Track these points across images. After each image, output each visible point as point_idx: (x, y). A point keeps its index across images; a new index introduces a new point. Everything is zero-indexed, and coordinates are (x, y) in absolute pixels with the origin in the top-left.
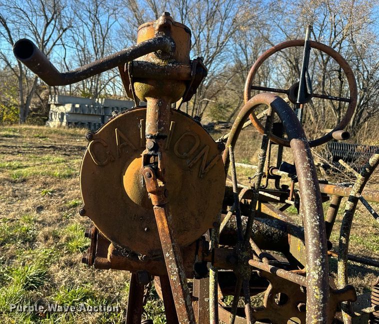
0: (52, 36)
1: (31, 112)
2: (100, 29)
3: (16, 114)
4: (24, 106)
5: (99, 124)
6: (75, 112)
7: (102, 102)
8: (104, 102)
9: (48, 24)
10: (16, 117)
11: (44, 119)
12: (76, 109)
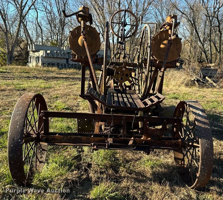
1: (15, 57)
3: (4, 59)
4: (10, 53)
5: (65, 64)
6: (47, 56)
7: (66, 49)
10: (4, 61)
11: (25, 62)
12: (48, 54)
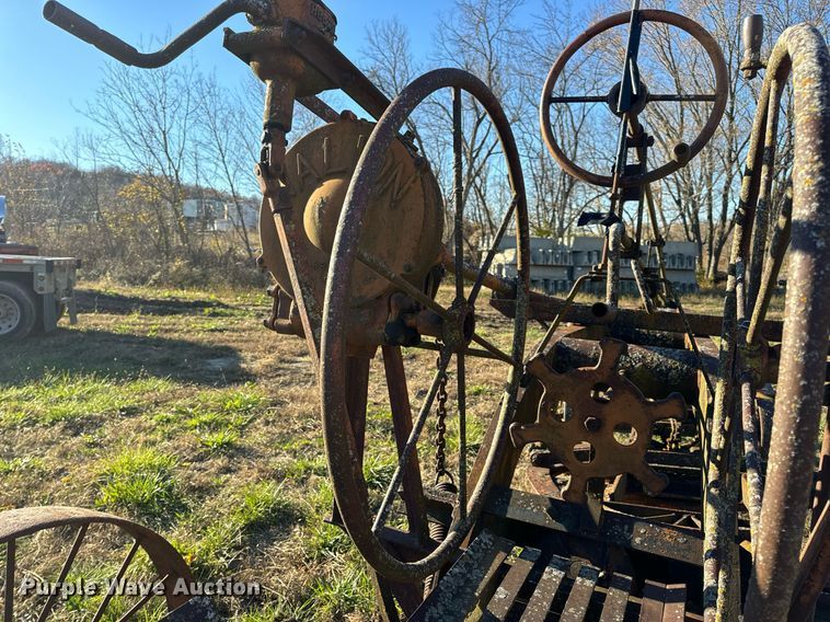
0: (487, 140)
2: (569, 119)
5: (564, 282)
7: (569, 243)
8: (574, 242)
9: (480, 121)
